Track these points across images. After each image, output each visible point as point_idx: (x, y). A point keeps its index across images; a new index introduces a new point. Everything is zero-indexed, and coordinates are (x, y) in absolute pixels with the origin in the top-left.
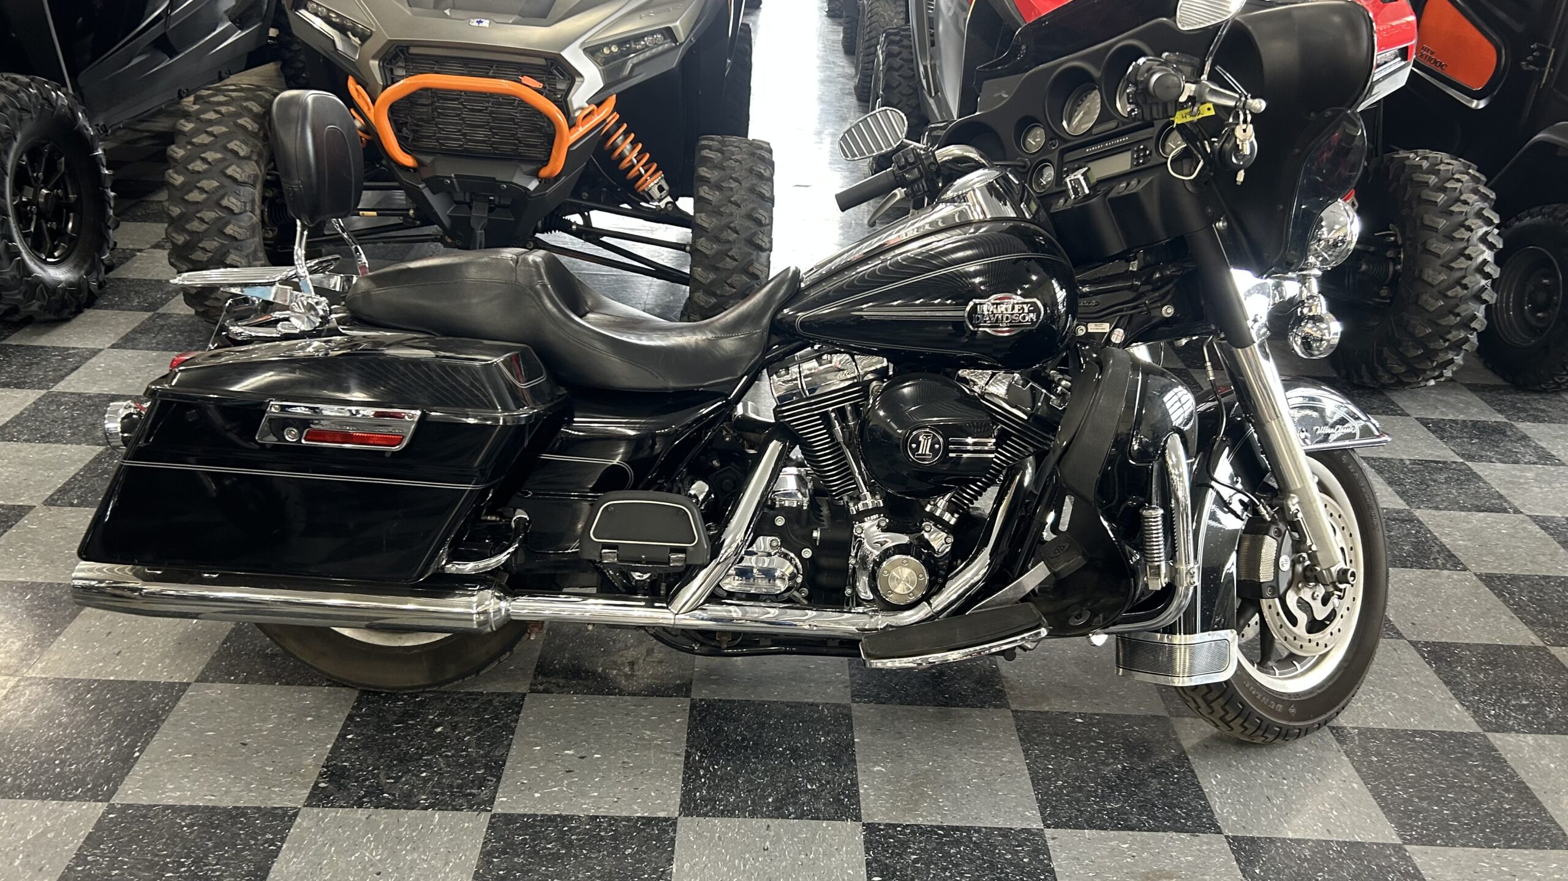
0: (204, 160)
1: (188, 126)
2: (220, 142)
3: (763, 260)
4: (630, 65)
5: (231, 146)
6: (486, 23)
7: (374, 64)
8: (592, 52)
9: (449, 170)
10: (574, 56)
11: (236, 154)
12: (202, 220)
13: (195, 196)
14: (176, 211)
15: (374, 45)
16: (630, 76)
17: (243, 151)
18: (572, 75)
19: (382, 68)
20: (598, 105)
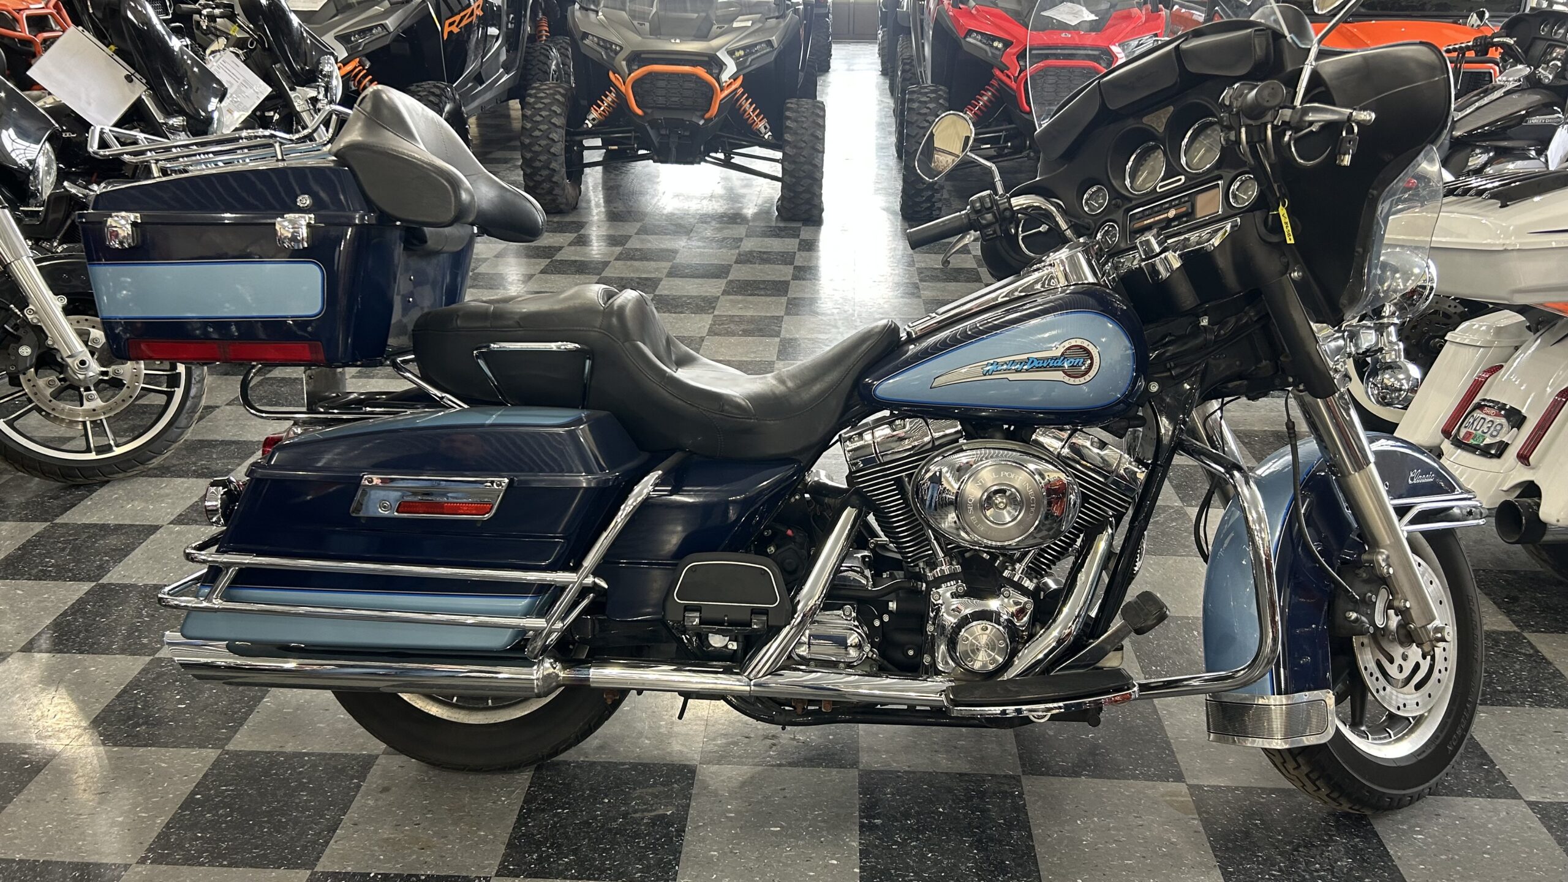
0: (541, 116)
1: (532, 100)
2: (547, 107)
3: (820, 157)
4: (750, 60)
5: (553, 108)
6: (678, 41)
7: (624, 63)
8: (731, 53)
9: (660, 116)
10: (723, 56)
11: (555, 112)
12: (540, 145)
13: (537, 133)
14: (527, 141)
15: (623, 55)
16: (750, 65)
17: (559, 111)
18: (721, 66)
19: (628, 65)
20: (735, 80)
